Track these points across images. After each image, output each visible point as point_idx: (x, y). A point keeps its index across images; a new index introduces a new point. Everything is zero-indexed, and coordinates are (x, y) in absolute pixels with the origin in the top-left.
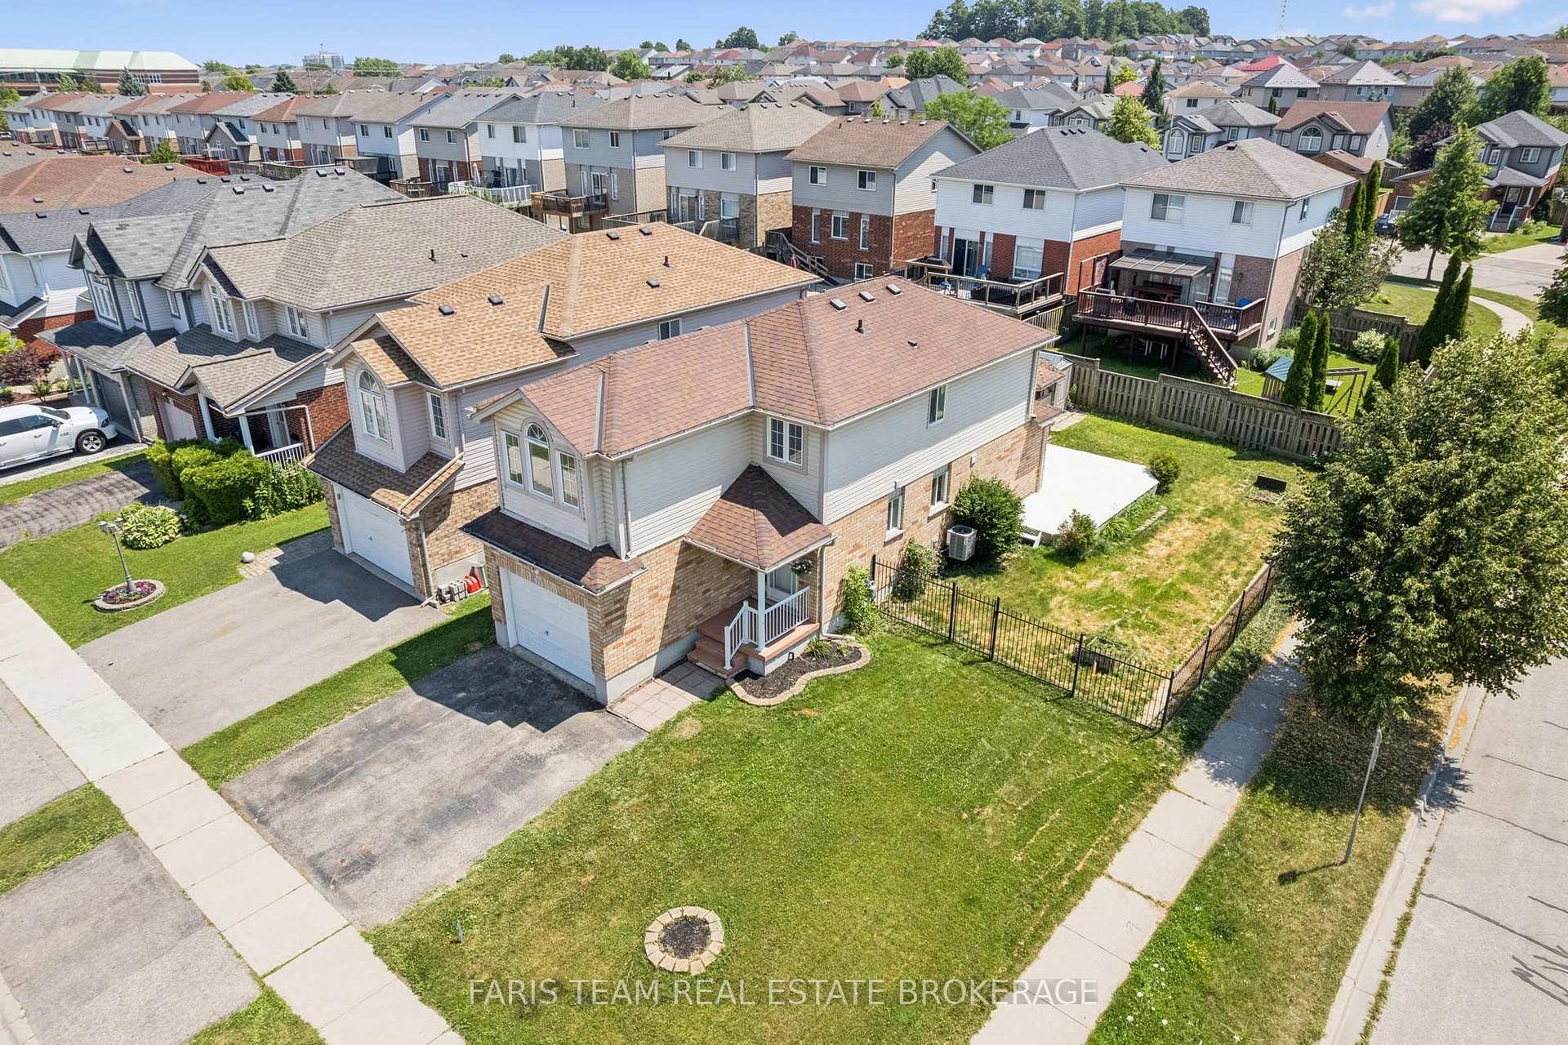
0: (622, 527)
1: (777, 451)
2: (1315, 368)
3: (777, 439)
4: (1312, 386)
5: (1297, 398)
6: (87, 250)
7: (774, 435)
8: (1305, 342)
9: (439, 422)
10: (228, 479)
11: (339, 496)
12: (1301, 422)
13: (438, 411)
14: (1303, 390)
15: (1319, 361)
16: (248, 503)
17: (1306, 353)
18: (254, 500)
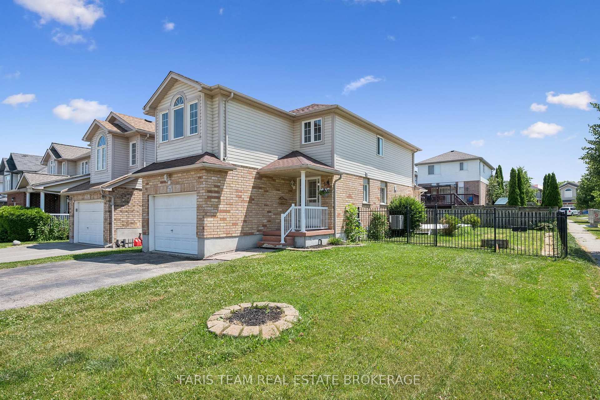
0: (222, 144)
1: (308, 139)
2: (520, 189)
3: (308, 132)
4: (520, 197)
5: (516, 202)
6: (6, 165)
7: (306, 131)
8: (514, 179)
9: (134, 157)
10: (23, 215)
11: (77, 210)
12: (520, 212)
13: (134, 151)
14: (518, 198)
15: (521, 187)
16: (31, 231)
17: (515, 183)
18: (35, 230)
